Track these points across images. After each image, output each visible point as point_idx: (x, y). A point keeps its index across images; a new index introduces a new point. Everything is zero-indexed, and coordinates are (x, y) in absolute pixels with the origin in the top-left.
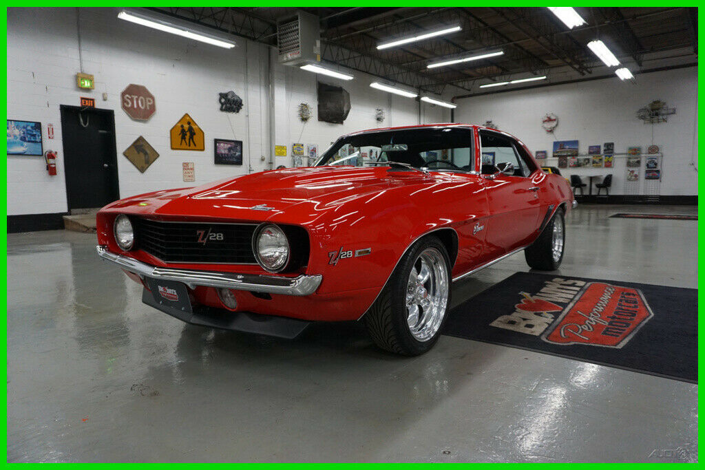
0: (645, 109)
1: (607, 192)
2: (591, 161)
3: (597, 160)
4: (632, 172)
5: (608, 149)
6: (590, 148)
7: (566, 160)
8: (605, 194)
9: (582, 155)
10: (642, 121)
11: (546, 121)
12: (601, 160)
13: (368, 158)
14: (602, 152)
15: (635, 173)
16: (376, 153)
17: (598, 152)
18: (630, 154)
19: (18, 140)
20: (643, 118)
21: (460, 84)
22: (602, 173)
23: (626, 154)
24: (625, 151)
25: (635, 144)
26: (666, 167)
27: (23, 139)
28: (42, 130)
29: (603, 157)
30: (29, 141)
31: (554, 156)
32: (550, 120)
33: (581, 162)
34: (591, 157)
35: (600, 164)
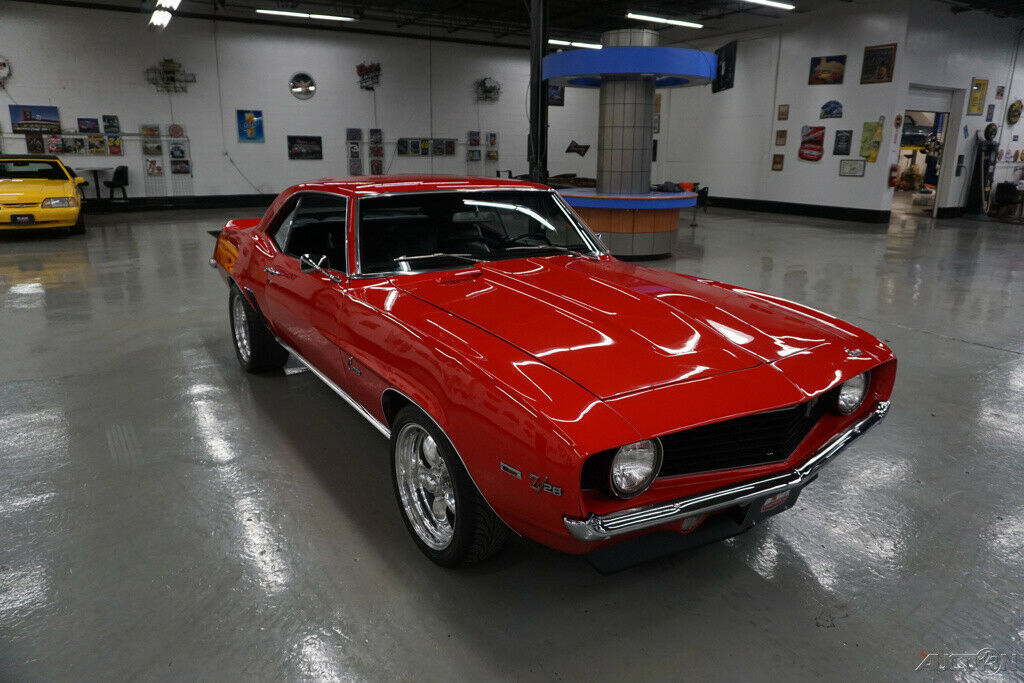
0: (154, 70)
1: (124, 194)
2: (86, 144)
3: (97, 143)
4: (153, 162)
5: (111, 126)
6: (79, 120)
7: (41, 140)
8: (122, 196)
9: (69, 134)
10: (154, 87)
12: (102, 142)
14: (102, 129)
15: (158, 164)
17: (96, 130)
18: (145, 136)
20: (154, 82)
22: (109, 163)
23: (139, 135)
24: (137, 131)
25: (150, 121)
26: (195, 155)
29: (106, 138)
31: (15, 132)
33: (70, 144)
34: (84, 137)
35: (103, 149)
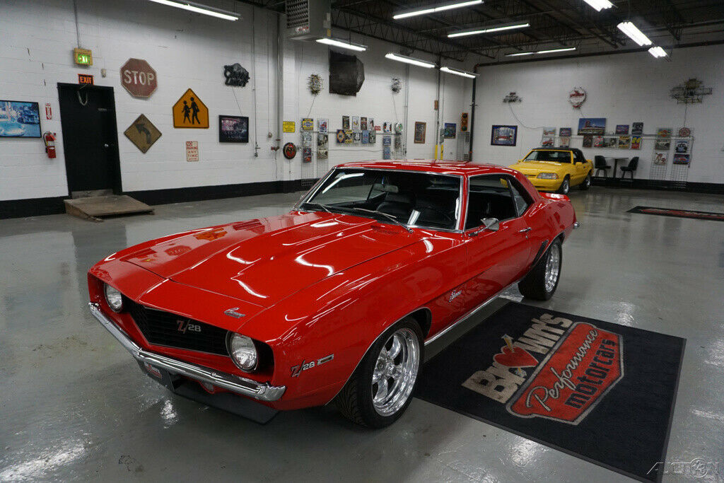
0: (679, 88)
1: (632, 176)
2: (618, 142)
3: (624, 141)
4: (660, 155)
5: (637, 130)
6: (618, 126)
7: (591, 139)
8: (630, 177)
10: (675, 102)
11: (573, 95)
12: (628, 141)
13: (382, 132)
14: (630, 132)
15: (663, 157)
16: (391, 126)
17: (626, 132)
18: (659, 136)
19: (16, 121)
20: (676, 97)
21: (484, 52)
22: (629, 154)
23: (655, 135)
24: (654, 133)
25: (665, 126)
26: (696, 153)
27: (21, 120)
28: (40, 110)
29: (631, 138)
30: (27, 123)
31: (579, 134)
32: (577, 94)
33: (608, 142)
34: (618, 137)
35: (627, 145)
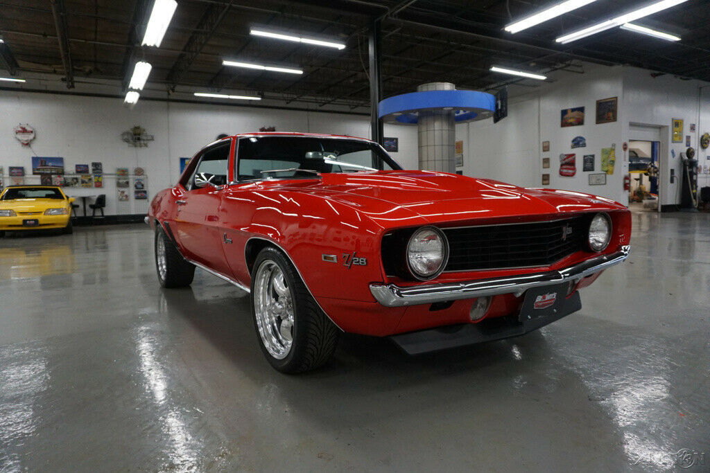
0: (128, 133)
1: (102, 213)
2: (80, 181)
3: (87, 180)
4: (123, 192)
5: (97, 169)
6: (77, 166)
7: (51, 179)
9: (69, 174)
10: (126, 144)
11: (19, 131)
12: (90, 180)
14: (91, 171)
15: (126, 193)
17: (87, 171)
18: (119, 175)
20: (126, 141)
22: (94, 193)
23: (115, 174)
24: (113, 172)
25: (123, 166)
26: (151, 188)
29: (93, 176)
31: (34, 174)
32: (24, 131)
33: (69, 181)
34: (79, 176)
35: (90, 184)
